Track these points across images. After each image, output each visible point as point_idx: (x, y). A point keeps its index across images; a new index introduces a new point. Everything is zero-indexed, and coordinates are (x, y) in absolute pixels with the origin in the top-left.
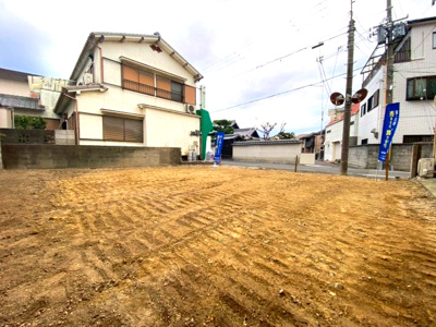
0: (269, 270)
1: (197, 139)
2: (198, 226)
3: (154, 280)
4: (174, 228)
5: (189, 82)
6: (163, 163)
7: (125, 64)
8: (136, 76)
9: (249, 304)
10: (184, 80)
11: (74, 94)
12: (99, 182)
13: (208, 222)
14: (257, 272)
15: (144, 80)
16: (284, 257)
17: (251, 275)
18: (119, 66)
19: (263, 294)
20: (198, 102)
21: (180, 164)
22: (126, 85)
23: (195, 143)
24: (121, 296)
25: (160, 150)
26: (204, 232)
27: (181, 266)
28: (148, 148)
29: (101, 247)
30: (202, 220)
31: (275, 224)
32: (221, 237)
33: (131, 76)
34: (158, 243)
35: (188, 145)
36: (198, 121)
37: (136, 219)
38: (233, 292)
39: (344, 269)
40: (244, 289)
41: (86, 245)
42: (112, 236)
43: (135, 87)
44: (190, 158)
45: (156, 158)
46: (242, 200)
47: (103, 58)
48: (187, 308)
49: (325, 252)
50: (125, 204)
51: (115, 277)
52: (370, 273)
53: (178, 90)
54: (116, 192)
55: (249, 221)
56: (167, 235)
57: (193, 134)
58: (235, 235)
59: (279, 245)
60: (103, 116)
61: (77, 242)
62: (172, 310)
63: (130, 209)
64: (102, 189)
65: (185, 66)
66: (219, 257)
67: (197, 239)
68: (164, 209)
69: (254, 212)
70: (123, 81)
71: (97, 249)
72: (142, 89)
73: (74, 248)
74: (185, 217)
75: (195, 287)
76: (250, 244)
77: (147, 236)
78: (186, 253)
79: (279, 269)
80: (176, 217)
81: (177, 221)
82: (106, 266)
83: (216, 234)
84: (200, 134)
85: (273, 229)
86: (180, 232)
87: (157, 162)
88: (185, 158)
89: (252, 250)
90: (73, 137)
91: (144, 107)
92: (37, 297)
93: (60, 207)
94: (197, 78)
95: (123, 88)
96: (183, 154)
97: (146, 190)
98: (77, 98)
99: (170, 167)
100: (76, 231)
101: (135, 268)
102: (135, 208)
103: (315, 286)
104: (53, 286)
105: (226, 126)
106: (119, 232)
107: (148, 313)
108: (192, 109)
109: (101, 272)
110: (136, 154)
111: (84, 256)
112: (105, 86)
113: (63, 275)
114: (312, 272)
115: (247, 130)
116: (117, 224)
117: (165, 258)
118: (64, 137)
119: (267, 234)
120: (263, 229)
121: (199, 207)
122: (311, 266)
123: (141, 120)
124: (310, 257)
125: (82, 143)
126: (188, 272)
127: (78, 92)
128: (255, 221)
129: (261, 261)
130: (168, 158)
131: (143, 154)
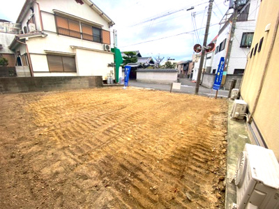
0: (139, 154)
1: (113, 69)
2: (112, 135)
3: (95, 161)
4: (102, 137)
5: (105, 27)
6: (91, 86)
7: (58, 15)
8: (66, 24)
9: (129, 167)
10: (101, 26)
11: (24, 40)
12: (55, 105)
13: (117, 133)
14: (134, 155)
15: (72, 27)
16: (146, 148)
17: (132, 156)
18: (53, 17)
19: (135, 163)
20: (112, 42)
21: (103, 86)
22: (60, 31)
23: (111, 72)
24: (84, 168)
25: (89, 78)
26: (115, 138)
27: (105, 155)
28: (80, 77)
29: (71, 149)
30: (114, 132)
31: (147, 132)
32: (122, 140)
33: (63, 25)
34: (95, 145)
35: (106, 73)
36: (112, 56)
37: (83, 133)
38: (125, 163)
39: (166, 153)
40: (128, 162)
41: (64, 148)
42: (74, 142)
43: (67, 33)
44: (109, 82)
45: (86, 83)
46: (135, 118)
47: (41, 11)
48: (108, 169)
49: (162, 145)
50: (75, 123)
51: (80, 161)
52: (175, 154)
53: (97, 34)
54: (67, 114)
55: (136, 131)
56: (99, 141)
57: (110, 65)
58: (129, 139)
59: (146, 143)
60: (47, 55)
61: (59, 147)
62: (103, 171)
63: (78, 126)
64: (59, 112)
65: (101, 15)
66: (121, 150)
67: (112, 142)
68: (96, 126)
69: (140, 125)
70: (58, 28)
71: (69, 149)
72: (72, 34)
73: (59, 150)
74: (107, 130)
75: (111, 162)
76: (134, 143)
77: (90, 142)
78: (108, 149)
79: (143, 154)
80: (102, 130)
81: (103, 133)
82: (76, 157)
83: (120, 139)
84: (114, 65)
85: (146, 135)
86: (105, 139)
87: (88, 86)
88: (105, 82)
89: (135, 146)
90: (28, 71)
91: (75, 48)
92: (54, 171)
93: (41, 127)
94: (111, 24)
95: (58, 34)
96: (104, 79)
97: (84, 112)
98: (27, 43)
99: (96, 89)
100: (56, 140)
101: (87, 157)
102: (81, 125)
103: (154, 160)
104: (58, 167)
105: (132, 57)
106: (76, 140)
107: (95, 172)
108: (108, 47)
109: (74, 160)
110: (73, 81)
111: (65, 153)
112: (45, 33)
113: (59, 162)
114: (154, 154)
115: (147, 58)
116: (74, 136)
117: (99, 152)
118: (22, 71)
119: (143, 137)
120: (141, 135)
121: (114, 124)
122: (155, 152)
123: (73, 57)
124: (156, 148)
125: (35, 75)
126: (108, 157)
127: (27, 38)
128: (139, 131)
129: (137, 150)
130: (94, 83)
131: (77, 81)
